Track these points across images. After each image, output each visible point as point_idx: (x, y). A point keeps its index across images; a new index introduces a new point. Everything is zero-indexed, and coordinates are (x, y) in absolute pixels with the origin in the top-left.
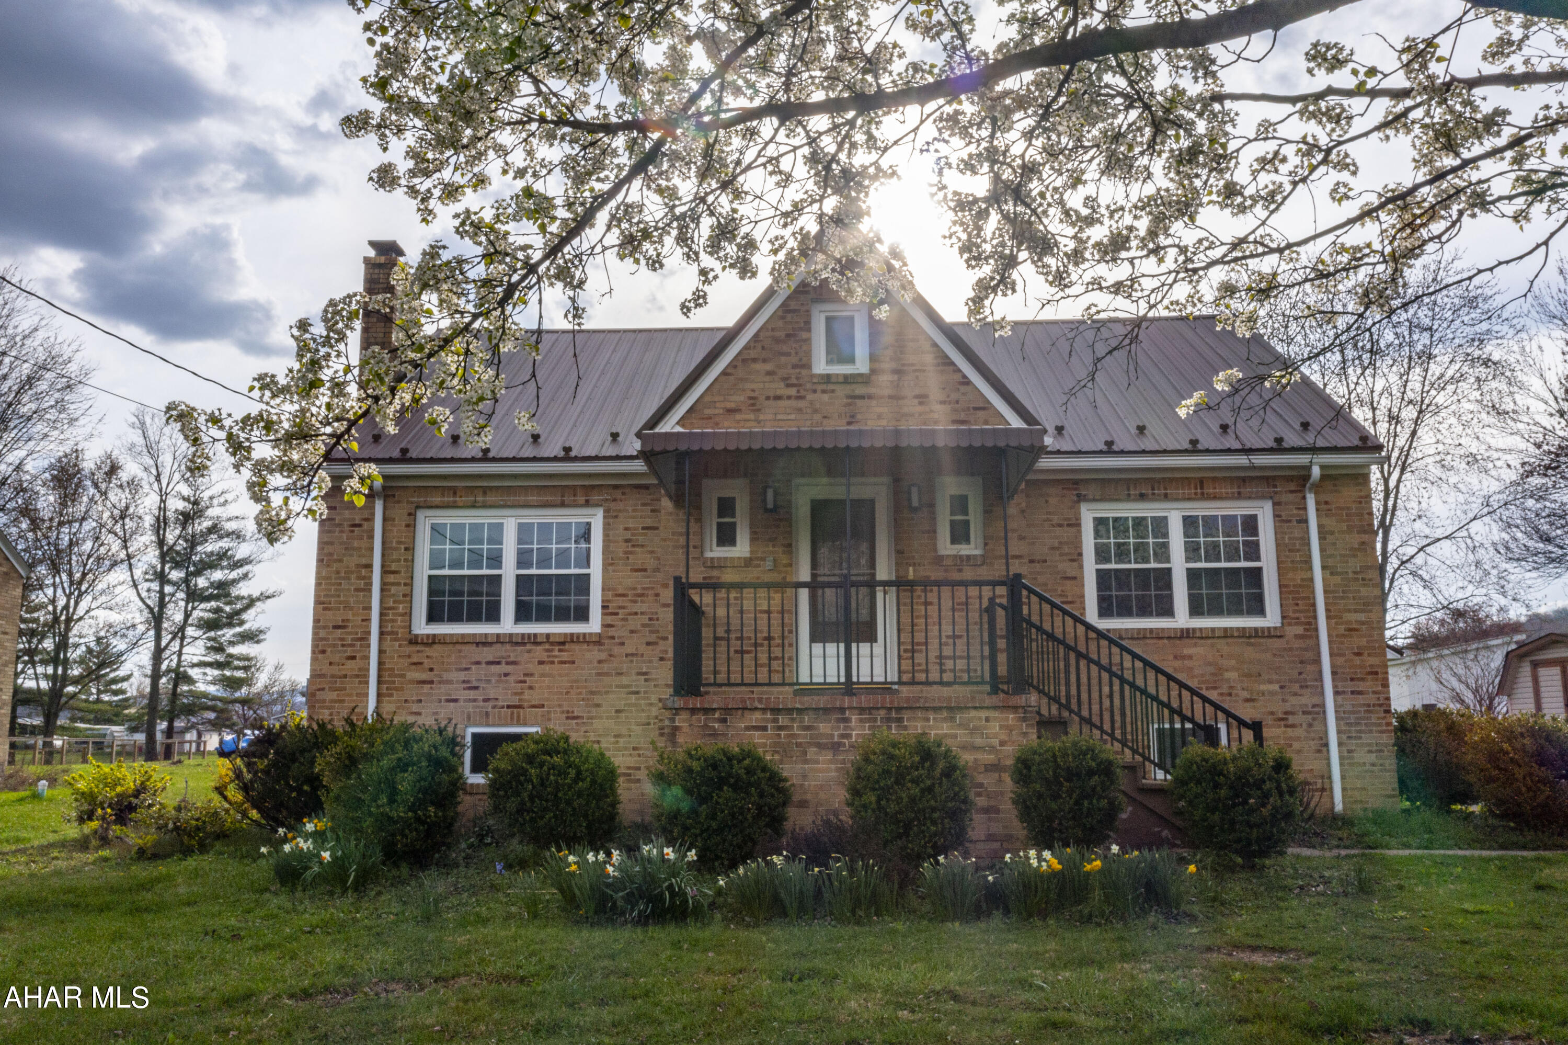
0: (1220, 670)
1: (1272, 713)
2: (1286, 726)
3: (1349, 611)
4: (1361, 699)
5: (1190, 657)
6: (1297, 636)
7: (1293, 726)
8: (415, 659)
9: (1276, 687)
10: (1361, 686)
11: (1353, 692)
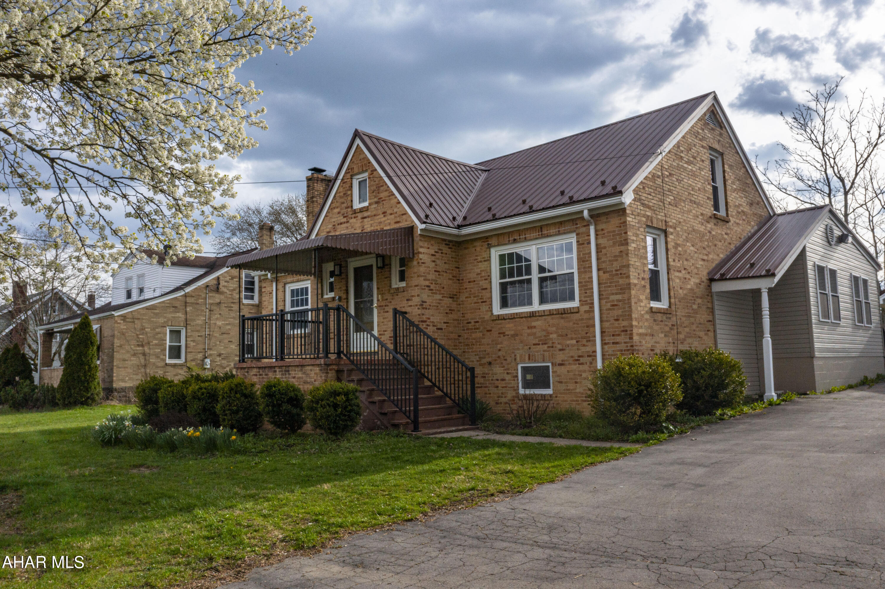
0: (549, 333)
1: (572, 357)
2: (579, 364)
3: (613, 294)
4: (618, 347)
5: (535, 327)
6: (585, 311)
7: (582, 364)
9: (574, 342)
10: (618, 339)
11: (613, 343)
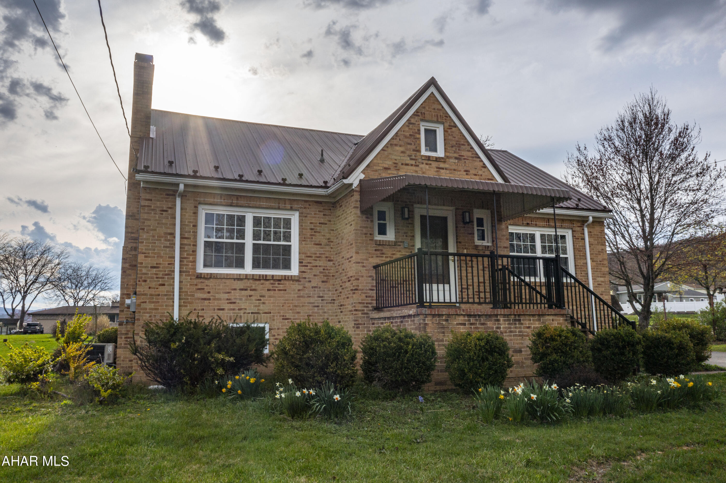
8: (199, 287)
